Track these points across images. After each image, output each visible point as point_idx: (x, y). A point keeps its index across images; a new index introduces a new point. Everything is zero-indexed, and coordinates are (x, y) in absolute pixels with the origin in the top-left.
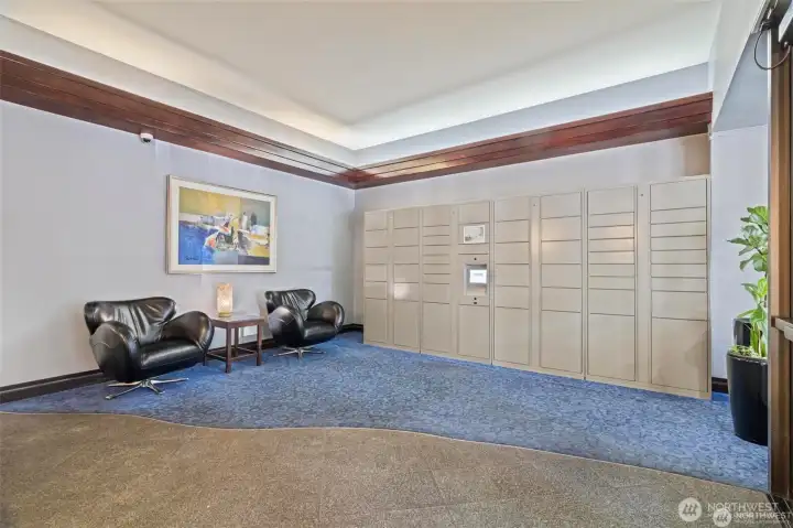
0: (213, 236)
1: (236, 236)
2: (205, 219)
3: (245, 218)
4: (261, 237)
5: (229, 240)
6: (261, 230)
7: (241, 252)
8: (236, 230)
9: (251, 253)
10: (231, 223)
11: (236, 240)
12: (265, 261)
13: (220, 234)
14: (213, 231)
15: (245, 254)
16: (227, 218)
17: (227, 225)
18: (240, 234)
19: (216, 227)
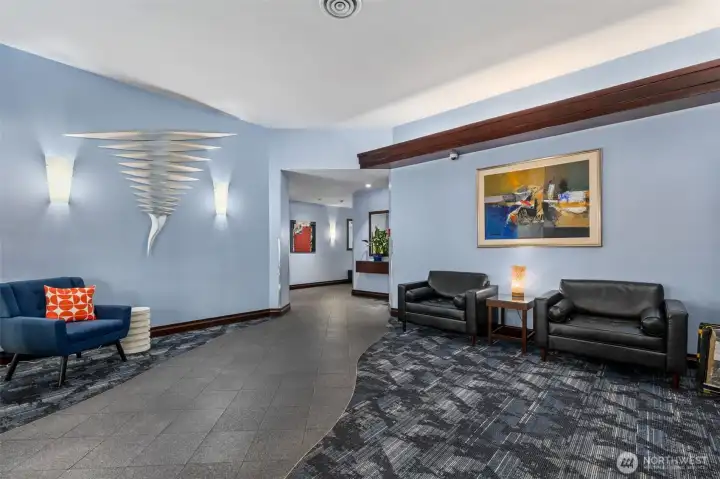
0: (515, 212)
1: (540, 207)
2: (508, 198)
3: (552, 187)
4: (576, 204)
5: (532, 213)
6: (576, 196)
7: (548, 224)
8: (540, 202)
9: (561, 223)
10: (534, 197)
11: (540, 212)
12: (584, 232)
13: (522, 209)
14: (515, 207)
15: (552, 226)
16: (529, 191)
17: (529, 199)
18: (545, 206)
19: (519, 203)
